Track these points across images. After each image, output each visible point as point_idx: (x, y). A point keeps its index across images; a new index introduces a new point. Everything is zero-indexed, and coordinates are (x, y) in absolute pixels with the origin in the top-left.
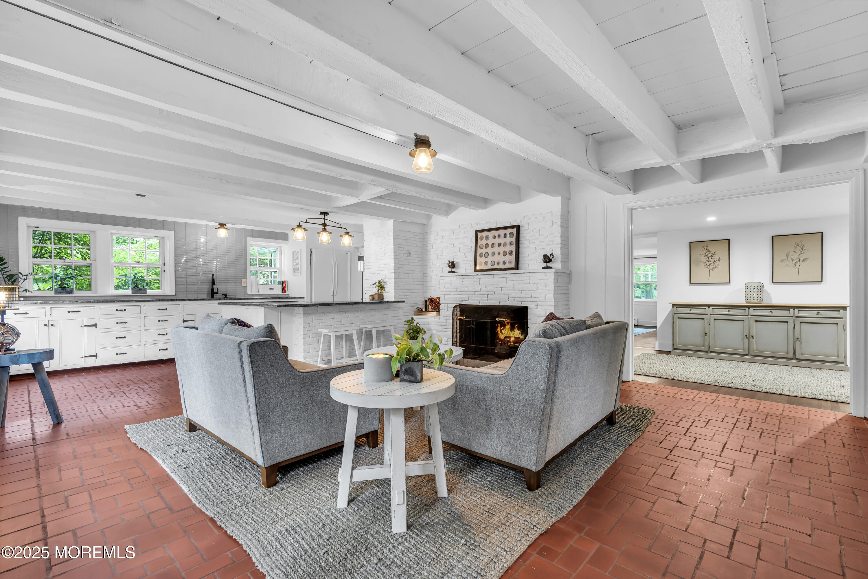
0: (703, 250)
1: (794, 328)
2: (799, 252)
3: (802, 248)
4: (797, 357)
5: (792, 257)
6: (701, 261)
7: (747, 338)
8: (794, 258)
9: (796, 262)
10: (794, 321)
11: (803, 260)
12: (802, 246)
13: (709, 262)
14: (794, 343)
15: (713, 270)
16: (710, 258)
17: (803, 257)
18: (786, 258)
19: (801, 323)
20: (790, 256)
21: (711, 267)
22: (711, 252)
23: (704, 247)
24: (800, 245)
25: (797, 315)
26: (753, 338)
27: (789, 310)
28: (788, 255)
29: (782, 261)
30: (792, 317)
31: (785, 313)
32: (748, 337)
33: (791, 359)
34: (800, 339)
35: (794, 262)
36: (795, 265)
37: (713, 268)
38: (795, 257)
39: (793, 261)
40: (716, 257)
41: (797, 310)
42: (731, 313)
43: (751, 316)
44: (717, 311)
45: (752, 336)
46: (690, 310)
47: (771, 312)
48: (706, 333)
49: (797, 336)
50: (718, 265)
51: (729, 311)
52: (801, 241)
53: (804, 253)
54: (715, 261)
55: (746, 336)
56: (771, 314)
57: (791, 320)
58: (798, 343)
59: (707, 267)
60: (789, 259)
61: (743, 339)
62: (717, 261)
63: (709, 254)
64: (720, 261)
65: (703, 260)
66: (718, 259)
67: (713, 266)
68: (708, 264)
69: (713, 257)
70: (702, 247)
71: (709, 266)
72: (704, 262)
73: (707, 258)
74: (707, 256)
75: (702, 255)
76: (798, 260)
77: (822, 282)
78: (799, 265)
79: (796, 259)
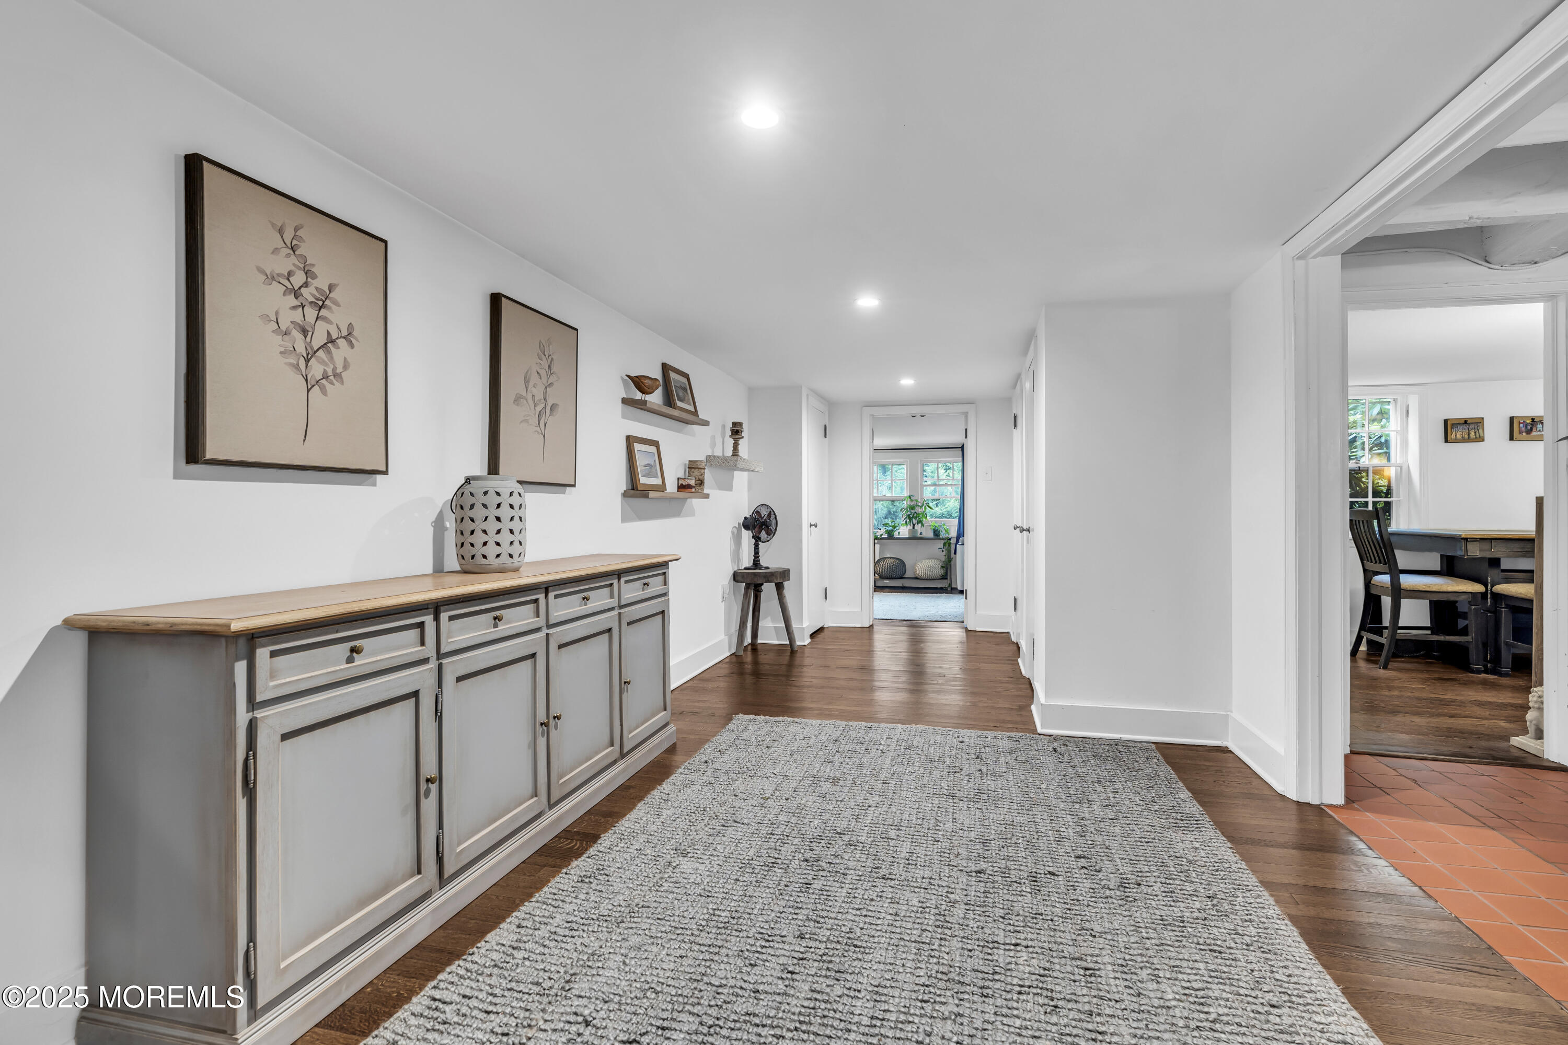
0: (276, 251)
2: (544, 378)
3: (550, 367)
5: (534, 390)
6: (268, 320)
8: (536, 396)
9: (540, 412)
11: (551, 409)
13: (304, 332)
15: (324, 391)
16: (311, 313)
17: (550, 397)
18: (524, 391)
19: (628, 625)
20: (530, 386)
21: (316, 370)
22: (314, 277)
23: (281, 231)
24: (547, 355)
28: (528, 381)
30: (615, 608)
31: (605, 597)
35: (537, 410)
36: (539, 420)
37: (325, 377)
40: (338, 318)
50: (346, 366)
52: (549, 341)
54: (331, 341)
57: (615, 622)
59: (296, 367)
60: (530, 397)
62: (342, 342)
63: (306, 284)
64: (352, 345)
65: (277, 313)
66: (345, 333)
67: (322, 362)
68: (301, 349)
69: (323, 312)
70: (273, 225)
71: (307, 361)
72: (283, 328)
73: (294, 308)
74: (297, 295)
75: (273, 278)
76: (543, 405)
77: (575, 485)
78: (545, 425)
79: (540, 400)
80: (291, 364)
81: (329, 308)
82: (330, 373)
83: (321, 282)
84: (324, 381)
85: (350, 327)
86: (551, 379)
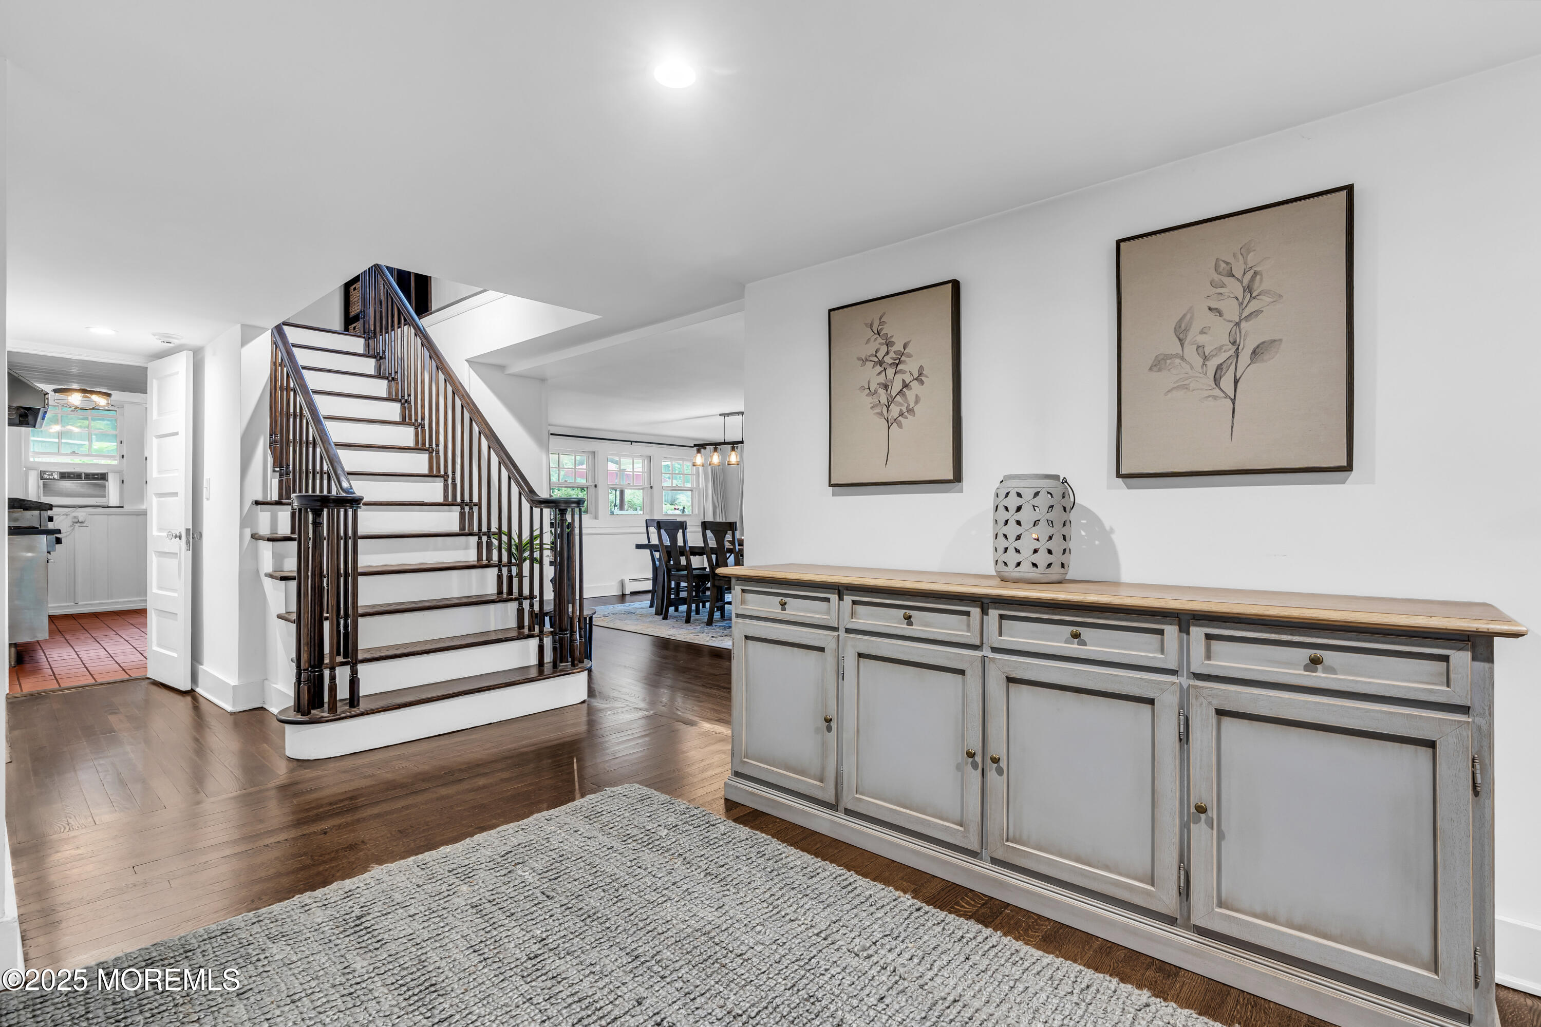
0: (868, 341)
1: (1184, 738)
2: (1231, 310)
3: (1249, 289)
4: (1196, 920)
5: (1201, 339)
6: (863, 388)
7: (975, 766)
8: (1209, 342)
9: (1219, 367)
10: (1185, 695)
11: (1255, 353)
12: (1249, 275)
13: (886, 387)
14: (1185, 827)
15: (900, 425)
16: (890, 371)
17: (1251, 335)
18: (1176, 348)
19: (1215, 712)
20: (1193, 335)
21: (895, 410)
22: (893, 344)
23: (871, 327)
24: (1238, 273)
25: (1198, 664)
26: (1000, 771)
27: (1161, 632)
28: (1186, 330)
29: (1159, 364)
30: (1175, 672)
31: (1140, 647)
32: (978, 759)
33: (1171, 921)
34: (1212, 813)
35: (1213, 364)
36: (1217, 380)
37: (901, 414)
38: (1218, 337)
39: (1206, 358)
40: (910, 366)
41: (1197, 633)
42: (916, 630)
43: (994, 650)
44: (869, 618)
45: (996, 760)
46: (783, 605)
47: (1076, 636)
48: (828, 721)
49: (1201, 792)
50: (917, 402)
51: (908, 618)
52: (1246, 250)
53: (1256, 313)
54: (906, 385)
55: (971, 755)
56: (1074, 648)
57: (1168, 694)
58: (1200, 832)
59: (881, 414)
60: (1190, 352)
61: (959, 768)
62: (914, 384)
63: (887, 353)
64: (922, 383)
65: (869, 382)
66: (916, 375)
67: (900, 404)
68: (884, 400)
69: (900, 367)
70: (866, 324)
71: (888, 407)
72: (873, 390)
73: (880, 373)
74: (881, 363)
75: (867, 360)
76: (1232, 352)
77: (1349, 467)
78: (1236, 382)
79: (1220, 349)
80: (878, 413)
81: (904, 362)
82: (904, 410)
83: (898, 347)
84: (900, 418)
85: (921, 368)
86: (1253, 306)
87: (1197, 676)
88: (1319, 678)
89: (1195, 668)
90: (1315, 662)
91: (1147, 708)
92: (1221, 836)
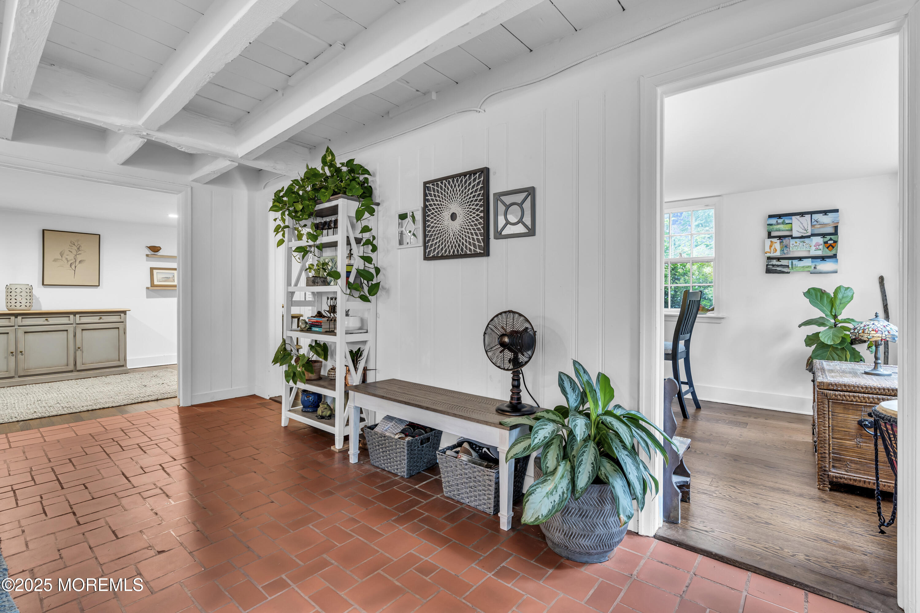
1: (75, 336)
2: (74, 252)
3: (78, 249)
4: (78, 369)
5: (67, 257)
7: (12, 355)
8: (69, 258)
9: (71, 263)
10: (75, 328)
11: (80, 262)
12: (79, 246)
14: (75, 353)
17: (79, 258)
18: (60, 258)
19: (82, 330)
20: (65, 255)
24: (76, 245)
25: (78, 322)
26: (22, 355)
27: (69, 317)
28: (63, 254)
29: (55, 260)
30: (72, 324)
31: (64, 320)
32: (14, 353)
33: (72, 371)
34: (81, 348)
35: (70, 263)
36: (71, 266)
38: (71, 257)
39: (68, 261)
41: (78, 316)
43: (20, 326)
45: (21, 352)
47: (47, 320)
49: (78, 344)
52: (77, 240)
53: (80, 254)
55: (12, 352)
56: (46, 323)
57: (71, 329)
58: (79, 353)
61: (5, 357)
76: (74, 261)
77: (99, 285)
78: (75, 267)
79: (72, 259)
86: (79, 252)
87: (77, 324)
88: (101, 321)
89: (77, 323)
90: (100, 318)
91: (66, 332)
92: (83, 352)
